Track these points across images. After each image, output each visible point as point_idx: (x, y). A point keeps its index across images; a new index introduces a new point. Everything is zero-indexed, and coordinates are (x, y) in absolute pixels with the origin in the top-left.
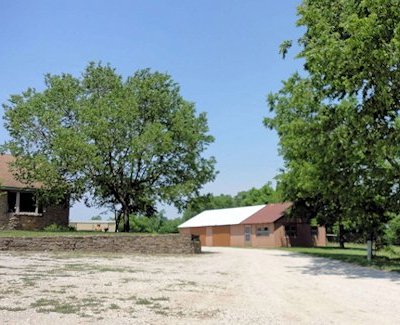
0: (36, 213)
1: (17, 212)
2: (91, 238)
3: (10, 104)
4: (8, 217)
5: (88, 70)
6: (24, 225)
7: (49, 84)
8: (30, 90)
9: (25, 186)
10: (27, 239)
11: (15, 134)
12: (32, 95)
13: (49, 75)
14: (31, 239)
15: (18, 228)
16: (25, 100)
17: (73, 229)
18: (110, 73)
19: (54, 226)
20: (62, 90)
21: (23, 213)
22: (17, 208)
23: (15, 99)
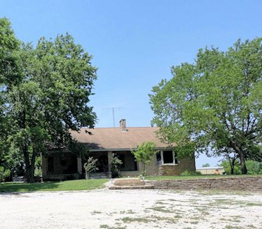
0: (174, 164)
1: (163, 164)
2: (222, 180)
3: (152, 93)
4: (158, 167)
5: (198, 56)
6: (168, 172)
7: (174, 74)
8: (163, 81)
9: (167, 146)
10: (178, 181)
11: (158, 111)
12: (165, 83)
13: (173, 67)
14: (181, 181)
15: (165, 174)
16: (161, 88)
17: (199, 174)
18: (215, 52)
19: (186, 172)
20: (184, 75)
21: (166, 164)
22: (162, 161)
23: (155, 89)
